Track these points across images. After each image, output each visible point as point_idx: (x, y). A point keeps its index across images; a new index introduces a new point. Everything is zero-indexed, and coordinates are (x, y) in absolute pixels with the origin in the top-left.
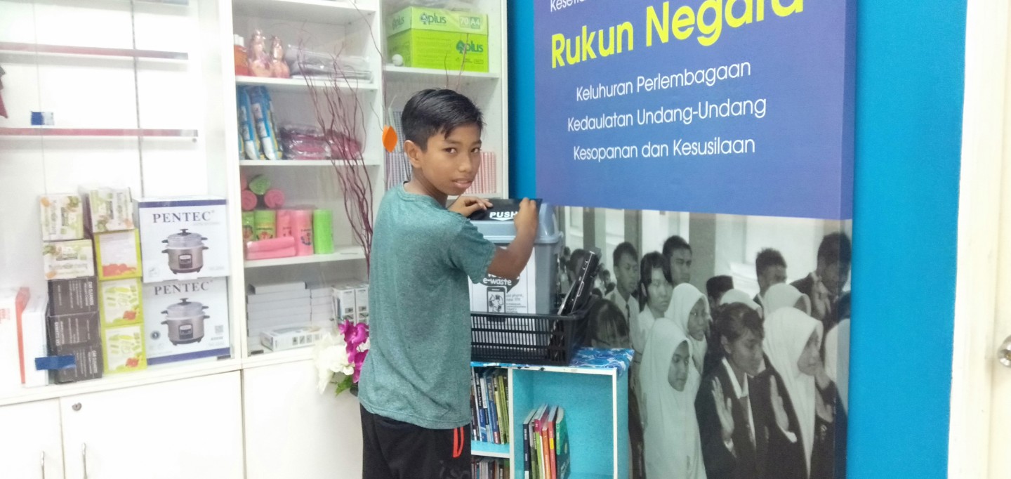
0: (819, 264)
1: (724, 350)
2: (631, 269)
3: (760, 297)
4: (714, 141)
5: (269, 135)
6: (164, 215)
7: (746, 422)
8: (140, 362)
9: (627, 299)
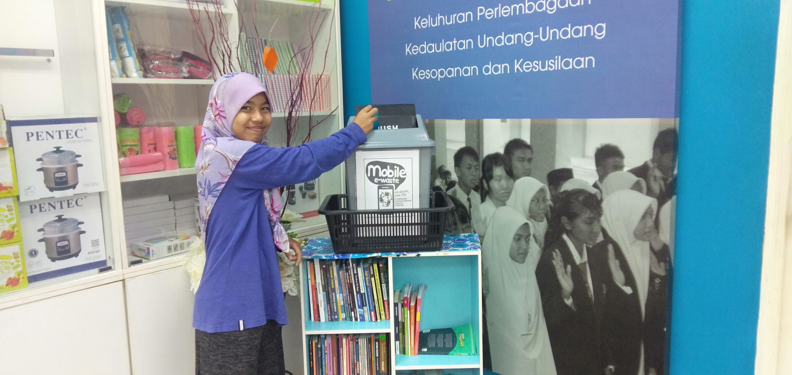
0: (654, 154)
1: (564, 228)
2: (473, 169)
3: (599, 184)
4: (555, 60)
5: (131, 55)
6: (37, 133)
7: (586, 282)
8: (21, 280)
9: (468, 193)
